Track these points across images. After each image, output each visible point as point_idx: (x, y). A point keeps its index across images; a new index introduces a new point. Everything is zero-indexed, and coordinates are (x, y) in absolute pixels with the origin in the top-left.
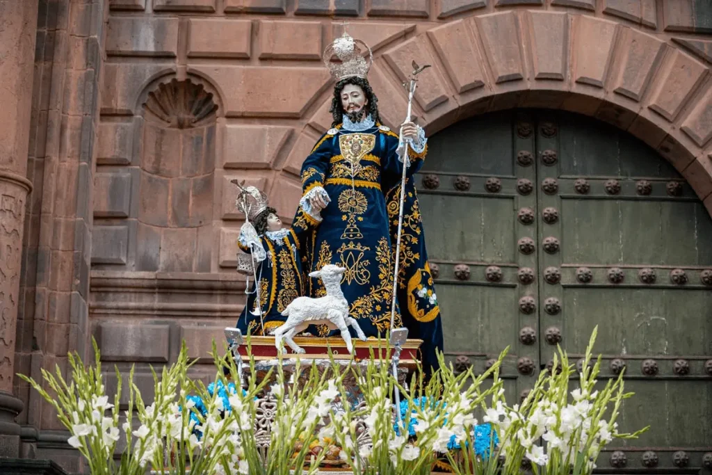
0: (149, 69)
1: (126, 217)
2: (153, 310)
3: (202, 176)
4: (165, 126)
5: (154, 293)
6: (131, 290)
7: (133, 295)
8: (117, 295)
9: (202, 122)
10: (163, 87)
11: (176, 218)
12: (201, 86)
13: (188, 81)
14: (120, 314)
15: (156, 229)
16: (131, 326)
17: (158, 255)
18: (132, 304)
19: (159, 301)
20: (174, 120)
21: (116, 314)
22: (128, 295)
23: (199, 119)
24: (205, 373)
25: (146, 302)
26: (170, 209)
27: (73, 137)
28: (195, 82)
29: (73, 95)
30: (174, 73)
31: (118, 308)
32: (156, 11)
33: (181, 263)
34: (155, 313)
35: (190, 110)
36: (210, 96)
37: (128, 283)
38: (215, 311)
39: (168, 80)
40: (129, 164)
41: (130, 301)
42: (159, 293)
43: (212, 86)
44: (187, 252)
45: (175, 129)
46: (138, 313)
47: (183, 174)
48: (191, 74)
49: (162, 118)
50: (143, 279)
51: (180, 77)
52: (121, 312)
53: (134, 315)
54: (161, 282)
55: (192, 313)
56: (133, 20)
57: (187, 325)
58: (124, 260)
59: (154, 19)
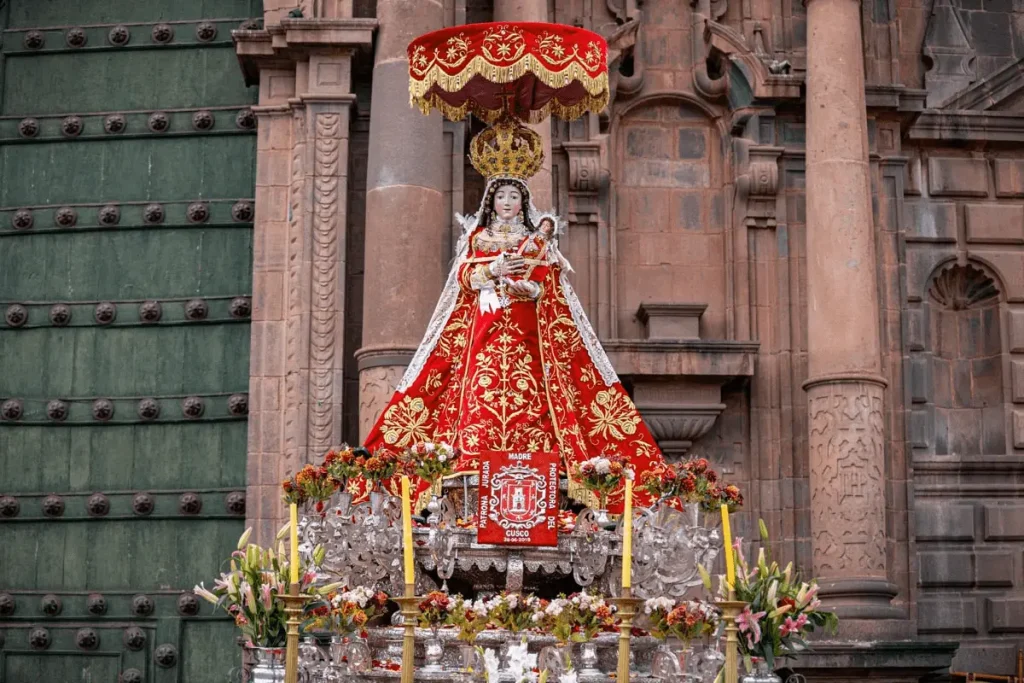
0: (934, 255)
1: (925, 402)
2: (958, 491)
3: (981, 358)
4: (942, 308)
5: (956, 475)
6: (936, 472)
7: (937, 477)
8: (922, 477)
9: (976, 304)
10: (945, 272)
11: (959, 399)
12: (981, 272)
13: (969, 266)
14: (927, 496)
15: (943, 410)
16: (939, 506)
17: (947, 436)
18: (939, 486)
19: (962, 483)
20: (950, 303)
21: (924, 496)
22: (932, 477)
23: (974, 302)
24: (1008, 549)
25: (951, 483)
26: (953, 391)
27: (892, 331)
28: (976, 267)
29: (888, 290)
30: (955, 259)
31: (926, 491)
32: (933, 196)
33: (968, 443)
34: (961, 494)
35: (965, 292)
36: (989, 281)
37: (936, 465)
38: (1014, 491)
39: (950, 266)
40: (923, 350)
41: (935, 483)
42: (961, 475)
43: (992, 270)
44: (973, 433)
45: (951, 311)
46: (944, 494)
47: (962, 355)
48: (972, 260)
49: (939, 301)
50: (949, 462)
51: (962, 263)
52: (929, 494)
53: (941, 496)
54: (965, 465)
55: (993, 493)
56: (913, 206)
57: (990, 504)
58: (927, 443)
59: (933, 205)
